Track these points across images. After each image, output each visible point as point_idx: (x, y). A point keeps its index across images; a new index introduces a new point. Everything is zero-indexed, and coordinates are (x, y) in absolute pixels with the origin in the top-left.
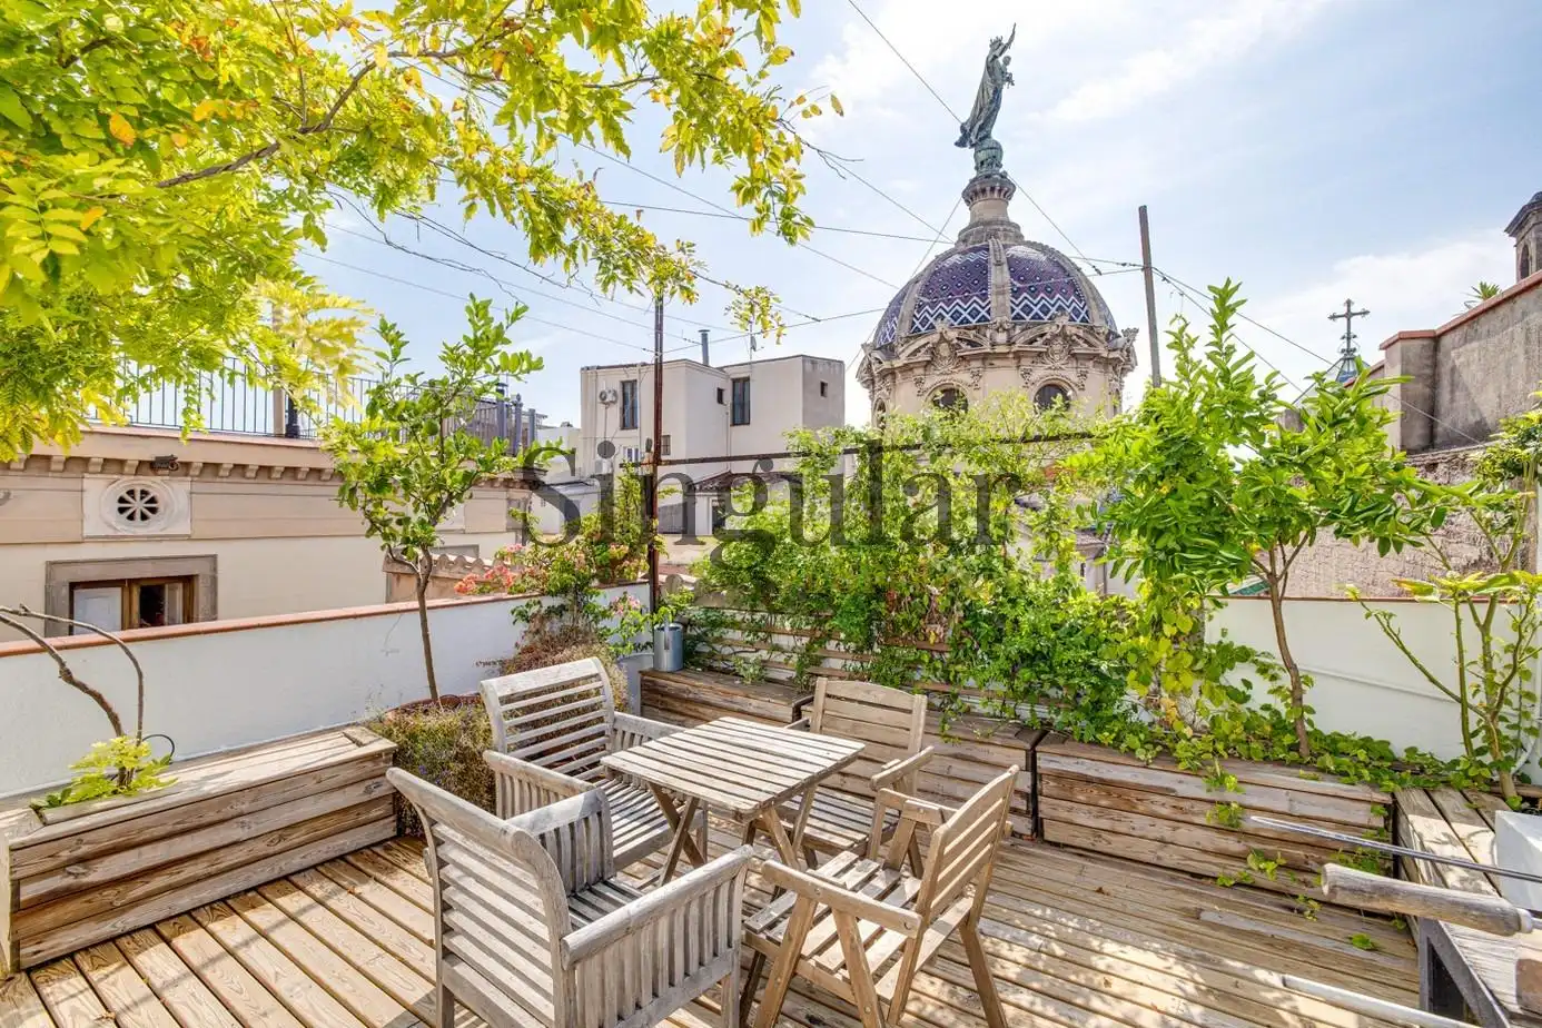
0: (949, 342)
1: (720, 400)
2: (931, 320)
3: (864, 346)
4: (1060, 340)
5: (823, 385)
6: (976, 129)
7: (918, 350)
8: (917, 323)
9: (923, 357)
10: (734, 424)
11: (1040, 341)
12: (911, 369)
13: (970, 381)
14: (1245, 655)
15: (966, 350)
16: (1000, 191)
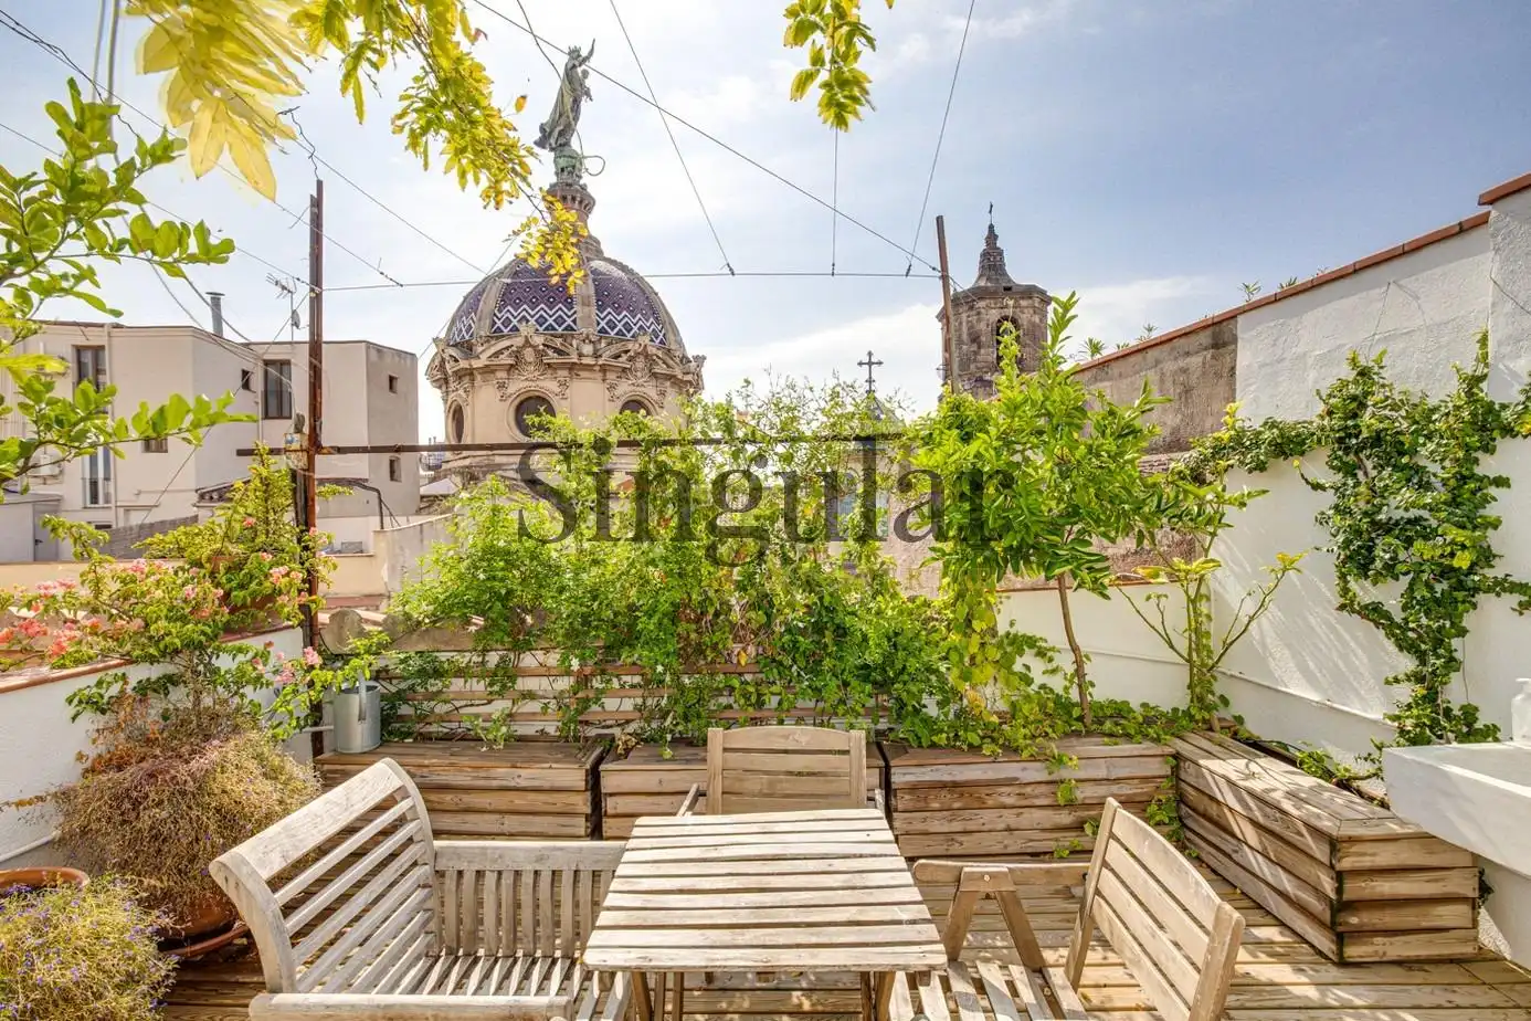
0: (534, 347)
1: (246, 386)
2: (515, 322)
3: (436, 340)
4: (642, 358)
5: (392, 379)
6: (556, 133)
7: (500, 352)
8: (499, 323)
9: (506, 359)
10: (267, 416)
11: (624, 358)
12: (493, 372)
13: (557, 390)
14: (1031, 642)
15: (552, 357)
16: (581, 202)
